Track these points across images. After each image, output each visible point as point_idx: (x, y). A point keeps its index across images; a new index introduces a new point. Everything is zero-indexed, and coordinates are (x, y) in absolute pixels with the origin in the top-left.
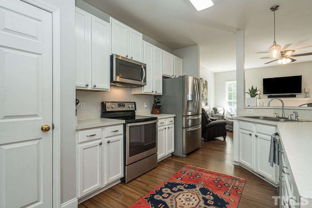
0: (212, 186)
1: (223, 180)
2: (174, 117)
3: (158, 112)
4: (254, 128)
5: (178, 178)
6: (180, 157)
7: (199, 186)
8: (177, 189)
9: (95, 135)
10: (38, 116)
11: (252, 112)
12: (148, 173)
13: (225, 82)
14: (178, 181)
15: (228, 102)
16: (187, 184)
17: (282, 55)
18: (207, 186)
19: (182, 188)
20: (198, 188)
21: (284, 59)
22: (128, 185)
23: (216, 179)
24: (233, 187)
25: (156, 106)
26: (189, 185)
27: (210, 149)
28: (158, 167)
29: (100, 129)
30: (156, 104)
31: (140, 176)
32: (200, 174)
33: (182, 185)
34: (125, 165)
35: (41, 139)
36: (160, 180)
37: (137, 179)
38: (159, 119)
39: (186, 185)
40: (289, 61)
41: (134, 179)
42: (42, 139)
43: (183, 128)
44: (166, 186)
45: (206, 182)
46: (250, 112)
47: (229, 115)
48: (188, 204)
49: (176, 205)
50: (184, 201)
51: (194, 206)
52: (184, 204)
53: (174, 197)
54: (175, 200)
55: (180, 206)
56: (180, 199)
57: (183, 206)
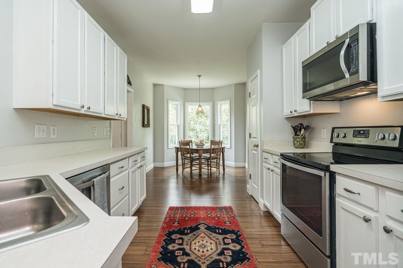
8: (226, 253)
48: (199, 242)
49: (208, 236)
50: (206, 243)
51: (193, 243)
52: (203, 241)
53: (218, 243)
54: (214, 241)
55: (204, 237)
56: (211, 244)
57: (202, 239)
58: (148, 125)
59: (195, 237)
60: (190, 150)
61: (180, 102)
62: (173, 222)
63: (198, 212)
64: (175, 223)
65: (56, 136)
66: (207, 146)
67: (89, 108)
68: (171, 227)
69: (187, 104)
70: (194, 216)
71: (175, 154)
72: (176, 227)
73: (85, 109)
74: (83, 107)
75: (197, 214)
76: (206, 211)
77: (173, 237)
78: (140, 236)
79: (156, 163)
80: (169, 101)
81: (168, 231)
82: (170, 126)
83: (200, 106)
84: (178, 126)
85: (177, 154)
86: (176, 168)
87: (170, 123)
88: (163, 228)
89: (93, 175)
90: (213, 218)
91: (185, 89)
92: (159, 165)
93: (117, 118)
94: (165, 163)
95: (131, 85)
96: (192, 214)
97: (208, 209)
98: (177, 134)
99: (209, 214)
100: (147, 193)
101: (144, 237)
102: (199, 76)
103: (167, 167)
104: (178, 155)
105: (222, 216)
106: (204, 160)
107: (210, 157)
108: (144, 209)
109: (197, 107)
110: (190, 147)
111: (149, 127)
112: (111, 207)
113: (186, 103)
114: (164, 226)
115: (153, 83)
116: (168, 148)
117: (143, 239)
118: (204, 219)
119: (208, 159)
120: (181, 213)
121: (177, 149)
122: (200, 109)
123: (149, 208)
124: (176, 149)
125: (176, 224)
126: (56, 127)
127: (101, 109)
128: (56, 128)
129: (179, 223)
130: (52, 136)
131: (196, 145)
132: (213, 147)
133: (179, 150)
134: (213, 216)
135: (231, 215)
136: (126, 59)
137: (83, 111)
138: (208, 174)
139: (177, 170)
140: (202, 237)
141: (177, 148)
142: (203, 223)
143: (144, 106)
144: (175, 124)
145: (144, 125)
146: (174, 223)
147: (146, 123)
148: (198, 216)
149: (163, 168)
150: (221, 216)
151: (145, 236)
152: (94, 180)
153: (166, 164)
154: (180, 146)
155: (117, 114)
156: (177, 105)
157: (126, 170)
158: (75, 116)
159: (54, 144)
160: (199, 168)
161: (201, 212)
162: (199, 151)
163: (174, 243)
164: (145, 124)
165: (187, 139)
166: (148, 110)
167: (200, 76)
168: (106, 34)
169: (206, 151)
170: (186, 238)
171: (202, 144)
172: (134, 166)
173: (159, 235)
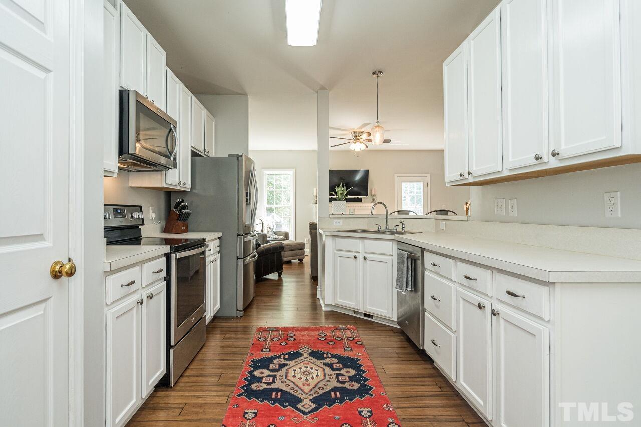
0: (322, 346)
1: (328, 334)
2: (219, 238)
3: (183, 228)
4: (359, 246)
5: (262, 351)
6: (233, 318)
7: (305, 352)
8: (278, 366)
9: (134, 282)
10: (43, 239)
11: (341, 224)
12: (197, 359)
13: (263, 170)
14: (266, 354)
15: (267, 208)
16: (287, 354)
17: (355, 137)
18: (315, 347)
19: (283, 362)
20: (306, 355)
21: (358, 143)
22: (178, 388)
23: (319, 335)
24: (347, 339)
25: (179, 215)
26: (289, 354)
27: (270, 295)
28: (208, 344)
29: (137, 268)
30: (180, 211)
31: (187, 368)
32: (292, 335)
33: (280, 357)
34: (169, 347)
35: (48, 302)
36: (234, 362)
37: (187, 374)
38: (209, 241)
39: (285, 356)
40: (363, 147)
41: (181, 376)
42: (49, 300)
43: (238, 259)
44: (256, 368)
45: (309, 344)
46: (338, 224)
47: (271, 233)
48: (313, 378)
49: (297, 386)
50: (302, 377)
51: (321, 378)
52: (307, 380)
53: (284, 377)
54: (290, 380)
55: (304, 385)
56: (294, 377)
57: (308, 383)
59: (319, 386)
77: (356, 386)
81: (371, 394)
129: (360, 412)
140: (309, 385)
142: (306, 413)
163: (349, 377)
170: (334, 384)
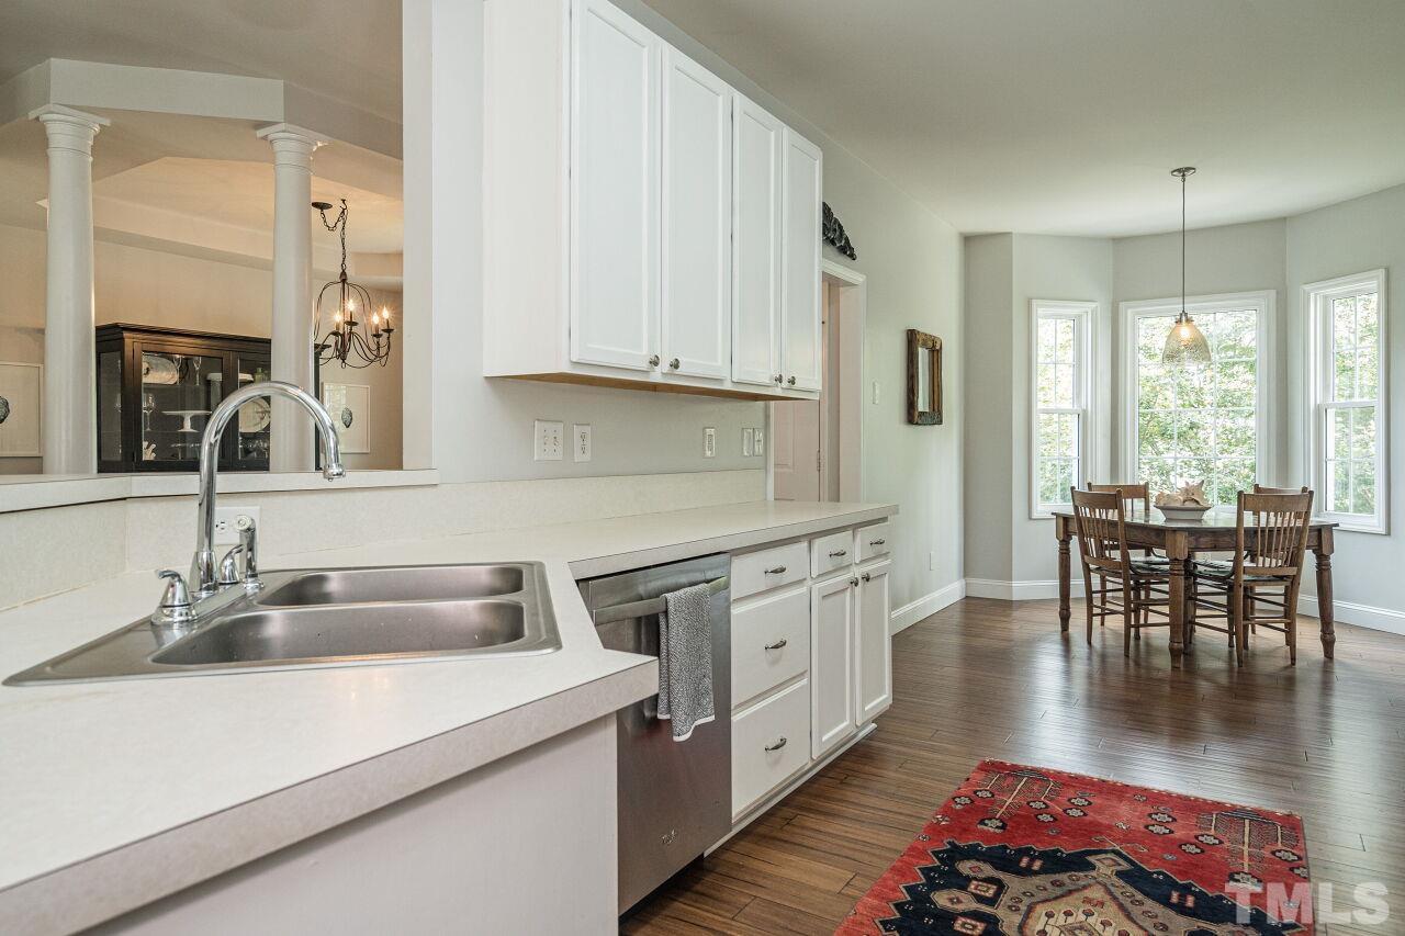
48: (1068, 914)
49: (1121, 906)
50: (1100, 926)
51: (1041, 909)
52: (1088, 914)
54: (1141, 927)
55: (1102, 904)
57: (1089, 907)
58: (935, 416)
59: (1059, 891)
60: (1120, 530)
61: (1093, 305)
62: (981, 817)
63: (1106, 803)
64: (986, 822)
65: (587, 457)
66: (1220, 515)
67: (676, 365)
68: (965, 830)
69: (1129, 312)
70: (1085, 815)
71: (1056, 544)
72: (987, 837)
73: (664, 366)
74: (655, 363)
75: (1100, 810)
76: (1149, 809)
77: (965, 867)
78: (843, 834)
79: (972, 580)
80: (1034, 302)
81: (949, 843)
82: (1039, 418)
83: (1183, 318)
84: (1083, 418)
85: (1065, 543)
86: (1062, 609)
87: (1039, 405)
88: (935, 830)
89: (671, 581)
90: (1173, 841)
91: (1119, 242)
92: (987, 588)
93: (778, 392)
94: (1015, 584)
95: (852, 257)
96: (1077, 807)
97: (1163, 803)
98: (1073, 452)
99: (1161, 824)
100: (895, 690)
101: (856, 841)
102: (1183, 172)
103: (1023, 604)
104: (1068, 549)
105: (1227, 844)
106: (1209, 582)
107: (1235, 571)
108: (883, 749)
109: (1170, 321)
110: (1121, 515)
111: (940, 422)
112: (734, 702)
113: (1122, 305)
114: (939, 822)
115: (961, 234)
116: (1030, 518)
117: (852, 845)
118: (1128, 837)
119: (1227, 581)
120: (1027, 788)
121: (1066, 525)
122: (1185, 332)
123: (904, 749)
124: (1061, 521)
125: (992, 826)
126: (589, 428)
127: (720, 363)
128: (587, 429)
129: (1003, 827)
130: (578, 457)
131: (1162, 509)
132: (1249, 520)
133: (1074, 526)
134: (1177, 835)
135: (1280, 851)
136: (818, 165)
137: (656, 376)
138: (1231, 653)
139: (1065, 618)
140: (1088, 901)
141: (1066, 519)
142: (1114, 852)
143: (912, 337)
144: (1067, 405)
145: (912, 416)
146: (982, 822)
147: (922, 404)
148: (1103, 819)
149: (1006, 606)
150: (1221, 842)
151: (859, 838)
152: (668, 595)
153: (1020, 588)
154: (1076, 508)
155: (780, 379)
156: (1077, 319)
157: (800, 582)
158: (644, 392)
159: (583, 480)
160: (1167, 620)
161: (1124, 809)
162: (1169, 537)
163: (963, 888)
164: (919, 413)
165: (1128, 479)
166: (935, 352)
167: (1188, 169)
168: (738, 96)
169: (1218, 539)
170: (1015, 884)
171: (1193, 505)
172: (833, 575)
173: (912, 849)
